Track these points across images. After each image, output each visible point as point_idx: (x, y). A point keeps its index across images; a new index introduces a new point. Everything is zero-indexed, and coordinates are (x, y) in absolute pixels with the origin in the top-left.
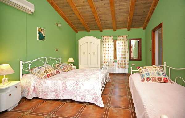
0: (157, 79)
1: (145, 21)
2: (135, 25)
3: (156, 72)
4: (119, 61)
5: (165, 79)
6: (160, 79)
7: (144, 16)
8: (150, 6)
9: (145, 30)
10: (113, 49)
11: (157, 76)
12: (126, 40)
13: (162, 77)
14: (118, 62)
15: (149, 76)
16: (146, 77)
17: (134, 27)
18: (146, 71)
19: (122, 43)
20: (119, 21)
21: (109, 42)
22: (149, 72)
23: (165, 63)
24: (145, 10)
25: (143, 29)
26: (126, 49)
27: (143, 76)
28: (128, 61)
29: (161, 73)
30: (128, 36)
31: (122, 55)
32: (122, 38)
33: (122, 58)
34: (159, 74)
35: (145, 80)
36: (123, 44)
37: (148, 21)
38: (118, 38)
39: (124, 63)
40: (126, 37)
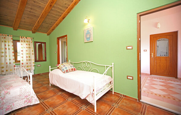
0: (71, 69)
1: (50, 29)
2: (40, 30)
3: (70, 66)
4: (23, 64)
5: (74, 69)
6: (72, 69)
7: (51, 25)
8: (57, 20)
9: (48, 36)
10: (13, 51)
11: (71, 68)
12: (31, 42)
13: (73, 68)
14: (21, 65)
15: (67, 69)
16: (65, 70)
17: (39, 31)
18: (64, 66)
19: (27, 44)
20: (25, 22)
21: (5, 42)
22: (66, 67)
23: (70, 60)
24: (52, 21)
25: (48, 35)
26: (31, 51)
27: (63, 70)
28: (33, 63)
29: (72, 66)
30: (33, 38)
31: (27, 57)
32: (26, 40)
33: (27, 60)
34: (71, 67)
35: (66, 72)
36: (28, 46)
37: (53, 30)
38: (21, 39)
39: (29, 65)
40: (30, 39)
